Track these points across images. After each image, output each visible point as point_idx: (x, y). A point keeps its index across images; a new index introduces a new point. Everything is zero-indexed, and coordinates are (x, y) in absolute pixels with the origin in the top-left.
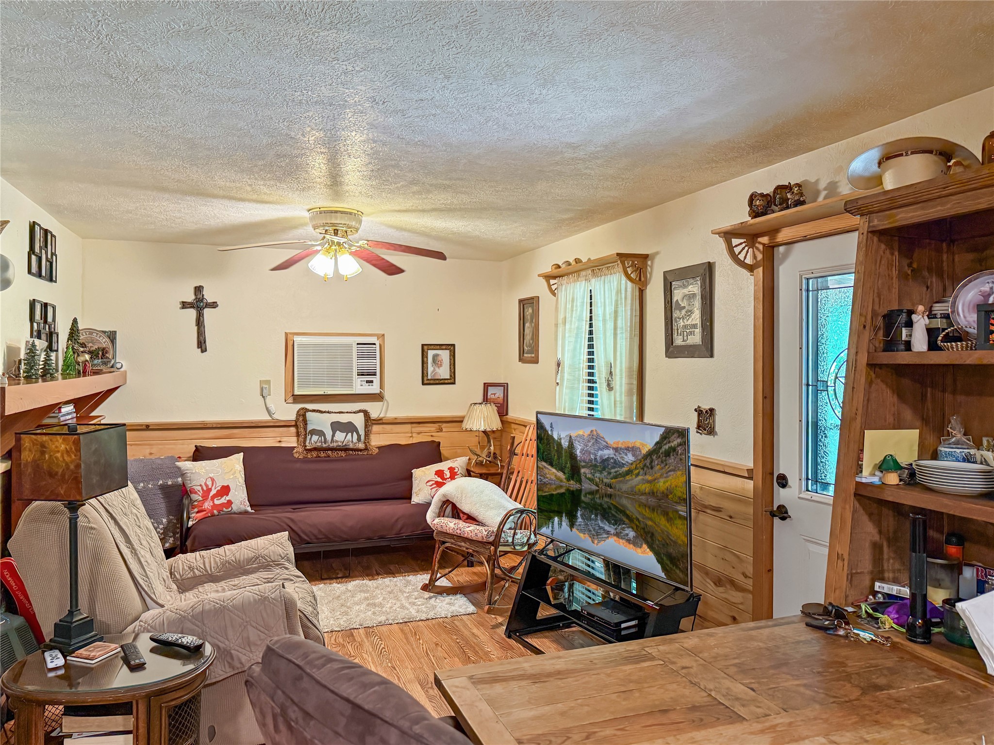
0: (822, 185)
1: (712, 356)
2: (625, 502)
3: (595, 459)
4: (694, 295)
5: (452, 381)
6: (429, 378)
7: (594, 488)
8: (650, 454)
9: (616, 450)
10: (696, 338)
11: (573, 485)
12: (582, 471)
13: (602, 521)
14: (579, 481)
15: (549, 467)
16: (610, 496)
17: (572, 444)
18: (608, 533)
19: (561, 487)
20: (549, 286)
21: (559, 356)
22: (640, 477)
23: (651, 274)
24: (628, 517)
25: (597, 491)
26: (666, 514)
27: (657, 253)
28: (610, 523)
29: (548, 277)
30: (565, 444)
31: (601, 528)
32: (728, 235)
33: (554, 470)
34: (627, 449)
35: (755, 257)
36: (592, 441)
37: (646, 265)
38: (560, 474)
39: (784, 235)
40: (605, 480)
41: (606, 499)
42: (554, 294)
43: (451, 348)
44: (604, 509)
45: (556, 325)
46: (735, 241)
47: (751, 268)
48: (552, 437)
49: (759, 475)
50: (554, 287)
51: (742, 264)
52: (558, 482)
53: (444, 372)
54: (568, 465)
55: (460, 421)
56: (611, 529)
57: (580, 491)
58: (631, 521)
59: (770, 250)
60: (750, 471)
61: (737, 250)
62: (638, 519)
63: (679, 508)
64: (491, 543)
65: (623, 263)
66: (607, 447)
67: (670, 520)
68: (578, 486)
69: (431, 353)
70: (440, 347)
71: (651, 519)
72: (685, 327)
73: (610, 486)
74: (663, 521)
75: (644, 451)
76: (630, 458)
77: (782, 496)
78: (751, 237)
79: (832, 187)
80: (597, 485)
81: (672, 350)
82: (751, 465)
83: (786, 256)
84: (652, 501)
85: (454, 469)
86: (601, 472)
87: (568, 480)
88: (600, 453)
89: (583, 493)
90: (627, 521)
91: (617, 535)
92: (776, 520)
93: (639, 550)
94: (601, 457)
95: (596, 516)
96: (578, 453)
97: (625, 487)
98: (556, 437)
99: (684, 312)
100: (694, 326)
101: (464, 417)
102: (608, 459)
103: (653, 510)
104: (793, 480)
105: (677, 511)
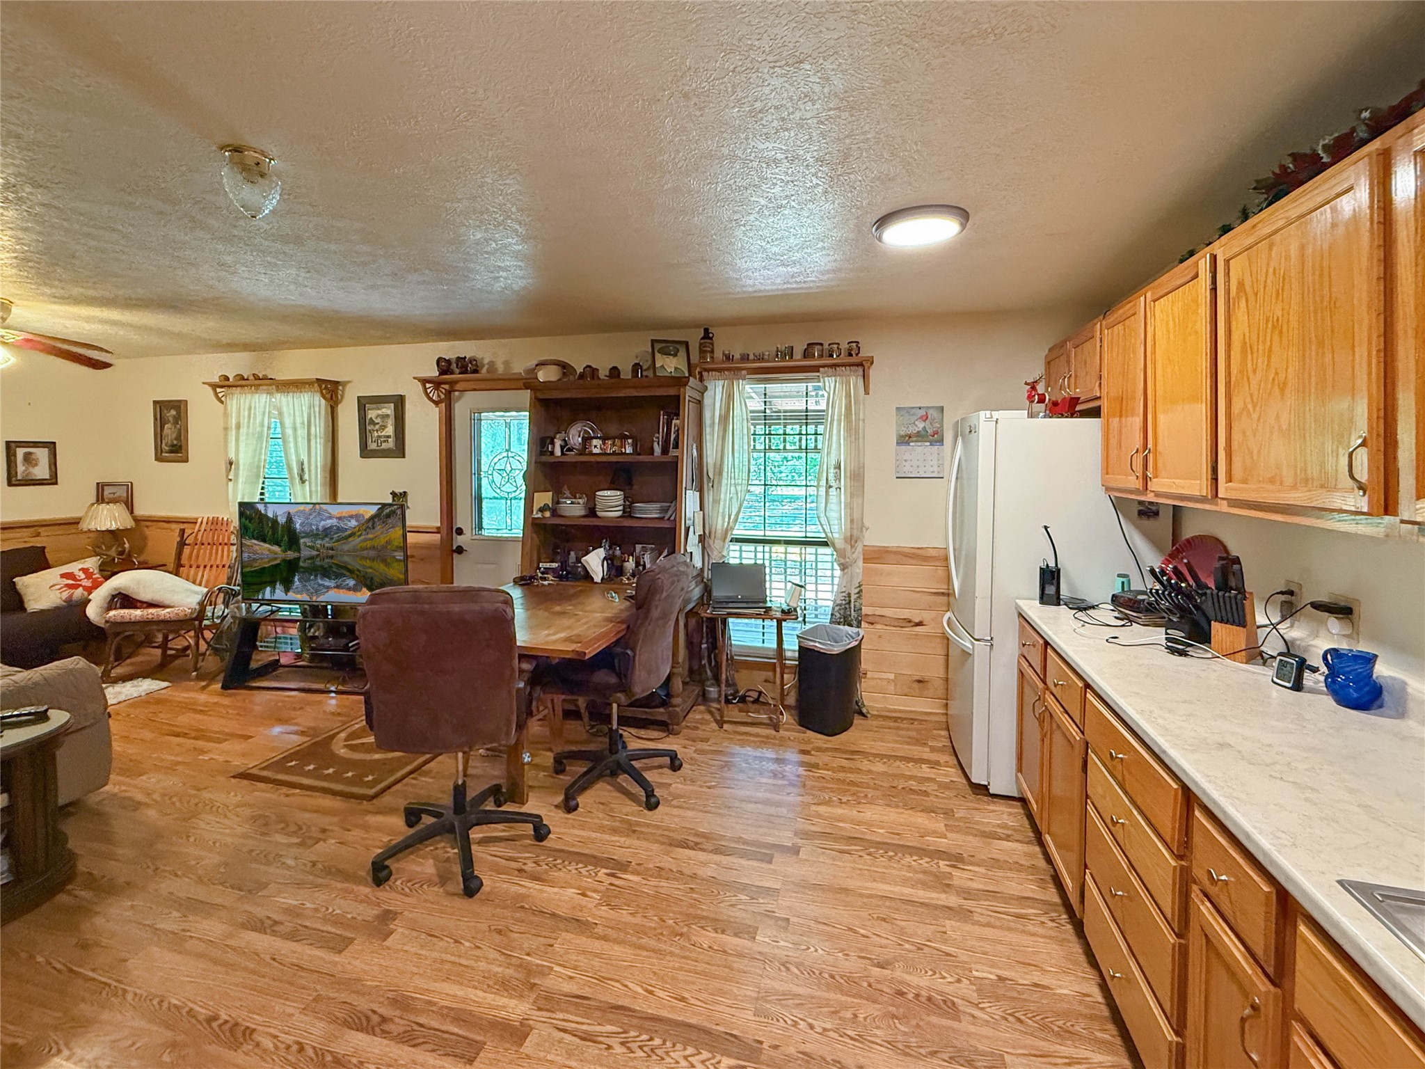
0: (486, 361)
1: (404, 457)
2: (346, 559)
3: (317, 529)
4: (388, 416)
5: (54, 481)
6: (19, 477)
7: (315, 553)
8: (372, 518)
9: (340, 518)
10: (391, 444)
11: (291, 555)
12: (302, 541)
13: (322, 579)
14: (299, 550)
15: (262, 544)
16: (332, 557)
17: (291, 519)
18: (328, 588)
19: (276, 559)
20: (216, 394)
21: (232, 456)
22: (362, 537)
23: (342, 396)
24: (349, 570)
25: (318, 555)
26: (384, 561)
27: (349, 382)
28: (330, 578)
29: (214, 386)
30: (282, 520)
31: (320, 585)
32: (424, 381)
33: (267, 545)
34: (351, 517)
35: (439, 396)
36: (314, 514)
37: (337, 389)
38: (276, 548)
39: (458, 387)
40: (327, 545)
41: (327, 561)
42: (222, 402)
43: (51, 446)
44: (325, 569)
45: (226, 429)
46: (428, 385)
47: (436, 403)
48: (266, 516)
49: (444, 531)
50: (220, 395)
51: (431, 399)
52: (271, 556)
53: (42, 471)
54: (286, 538)
55: (75, 522)
56: (331, 583)
57: (299, 558)
58: (352, 572)
59: (449, 393)
60: (438, 528)
61: (429, 391)
62: (358, 570)
63: (396, 554)
64: (195, 619)
65: (320, 386)
66: (331, 518)
67: (387, 564)
68: (296, 555)
69: (20, 452)
70: (36, 444)
71: (371, 568)
72: (379, 437)
73: (332, 549)
74: (382, 567)
75: (367, 517)
76: (353, 523)
77: (459, 540)
78: (437, 384)
79: (492, 363)
80: (318, 550)
81: (365, 452)
82: (439, 525)
83: (459, 398)
84: (372, 553)
85: (88, 569)
86: (323, 539)
87: (285, 551)
88: (323, 523)
89: (302, 560)
90: (347, 573)
91: (338, 587)
92: (455, 555)
93: (359, 594)
94: (323, 526)
95: (316, 576)
96: (298, 526)
97: (346, 547)
98: (270, 515)
99: (377, 427)
100: (389, 437)
101: (80, 519)
102: (331, 527)
103: (373, 559)
104: (466, 530)
105: (394, 557)
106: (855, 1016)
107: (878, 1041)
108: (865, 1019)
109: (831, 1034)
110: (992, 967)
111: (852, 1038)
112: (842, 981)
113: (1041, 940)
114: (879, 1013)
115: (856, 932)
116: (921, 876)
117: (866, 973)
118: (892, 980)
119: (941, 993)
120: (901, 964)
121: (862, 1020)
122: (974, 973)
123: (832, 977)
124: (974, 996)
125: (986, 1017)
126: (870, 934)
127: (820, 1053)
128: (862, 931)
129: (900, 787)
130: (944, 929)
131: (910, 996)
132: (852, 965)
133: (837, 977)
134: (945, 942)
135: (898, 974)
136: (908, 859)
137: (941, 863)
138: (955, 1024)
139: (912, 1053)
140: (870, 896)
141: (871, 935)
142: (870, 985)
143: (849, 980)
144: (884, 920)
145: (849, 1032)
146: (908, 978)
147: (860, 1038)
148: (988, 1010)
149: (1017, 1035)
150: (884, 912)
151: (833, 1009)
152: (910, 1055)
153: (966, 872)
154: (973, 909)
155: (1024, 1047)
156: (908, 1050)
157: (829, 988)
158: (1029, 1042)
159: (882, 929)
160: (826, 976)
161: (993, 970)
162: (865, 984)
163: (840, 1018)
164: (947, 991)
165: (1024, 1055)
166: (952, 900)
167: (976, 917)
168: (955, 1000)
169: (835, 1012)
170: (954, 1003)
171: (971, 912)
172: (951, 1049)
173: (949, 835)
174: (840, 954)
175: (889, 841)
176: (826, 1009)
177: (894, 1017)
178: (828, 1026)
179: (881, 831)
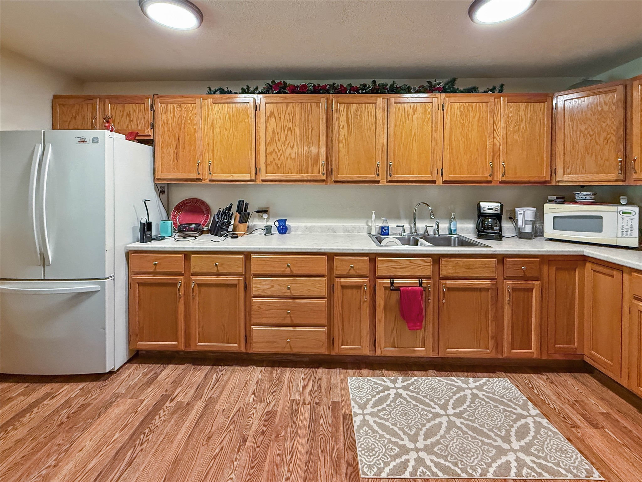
106: (278, 455)
107: (291, 445)
108: (279, 450)
109: (291, 467)
110: (247, 395)
111: (292, 457)
112: (256, 462)
113: (232, 377)
114: (275, 444)
115: (217, 455)
116: (175, 416)
117: (250, 449)
118: (255, 436)
119: (262, 416)
120: (244, 431)
121: (280, 452)
122: (250, 402)
123: (253, 468)
124: (263, 405)
125: (274, 401)
126: (220, 447)
127: (303, 474)
128: (217, 450)
129: (65, 419)
130: (221, 411)
131: (265, 429)
132: (244, 457)
133: (253, 465)
134: (230, 411)
135: (251, 433)
136: (157, 421)
137: (167, 404)
138: (279, 414)
139: (295, 430)
140: (187, 445)
141: (222, 446)
142: (258, 447)
143: (254, 458)
144: (209, 438)
145: (289, 458)
146: (254, 428)
147: (291, 453)
148: (270, 400)
149: (282, 394)
150: (203, 437)
151: (275, 467)
152: (297, 431)
153: (180, 395)
154: (209, 396)
155: (287, 392)
156: (294, 432)
157: (260, 470)
158: (284, 390)
159: (217, 439)
160: (252, 471)
161: (249, 395)
162: (258, 449)
163: (281, 463)
164: (261, 413)
165: (290, 393)
166: (200, 405)
167: (215, 395)
168: (266, 411)
169: (277, 465)
170: (267, 412)
171: (211, 397)
172: (291, 416)
173: (142, 398)
174: (235, 463)
175: (131, 431)
176: (275, 470)
177: (277, 436)
178: (286, 469)
179: (117, 435)
